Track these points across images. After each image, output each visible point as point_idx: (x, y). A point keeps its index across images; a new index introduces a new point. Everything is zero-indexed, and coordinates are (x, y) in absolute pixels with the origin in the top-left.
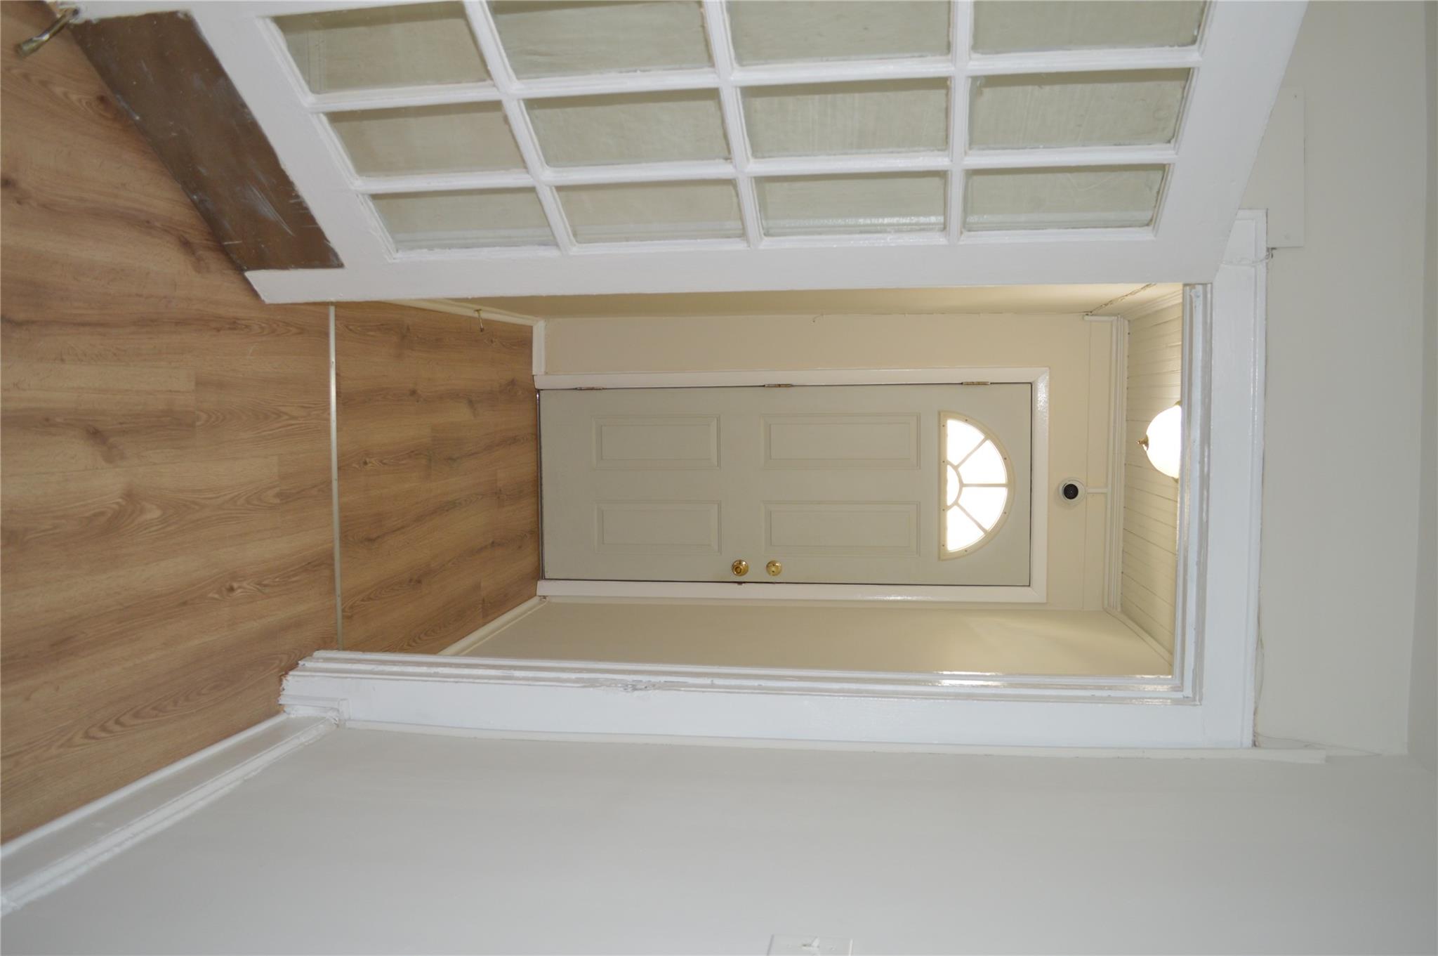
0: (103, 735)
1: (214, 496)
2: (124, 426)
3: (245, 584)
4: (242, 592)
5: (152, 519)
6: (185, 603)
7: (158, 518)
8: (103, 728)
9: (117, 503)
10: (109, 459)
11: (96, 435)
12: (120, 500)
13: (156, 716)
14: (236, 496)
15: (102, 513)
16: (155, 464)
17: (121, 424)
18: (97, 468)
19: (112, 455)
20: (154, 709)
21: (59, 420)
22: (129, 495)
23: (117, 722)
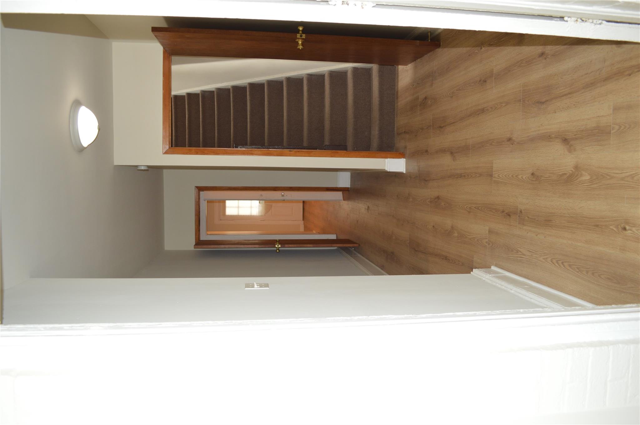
0: (557, 265)
1: (620, 172)
2: (576, 136)
3: (634, 229)
4: (631, 233)
5: (586, 180)
6: (597, 226)
7: (588, 180)
8: (557, 262)
9: (571, 170)
10: (570, 151)
11: (565, 141)
12: (572, 169)
13: (578, 272)
14: (634, 174)
15: (565, 174)
16: (589, 153)
17: (575, 135)
18: (565, 155)
19: (571, 150)
20: (578, 268)
21: (553, 136)
22: (576, 167)
23: (562, 263)
